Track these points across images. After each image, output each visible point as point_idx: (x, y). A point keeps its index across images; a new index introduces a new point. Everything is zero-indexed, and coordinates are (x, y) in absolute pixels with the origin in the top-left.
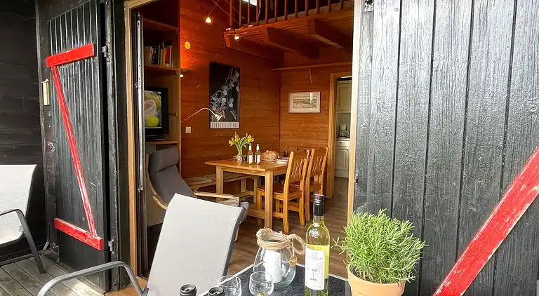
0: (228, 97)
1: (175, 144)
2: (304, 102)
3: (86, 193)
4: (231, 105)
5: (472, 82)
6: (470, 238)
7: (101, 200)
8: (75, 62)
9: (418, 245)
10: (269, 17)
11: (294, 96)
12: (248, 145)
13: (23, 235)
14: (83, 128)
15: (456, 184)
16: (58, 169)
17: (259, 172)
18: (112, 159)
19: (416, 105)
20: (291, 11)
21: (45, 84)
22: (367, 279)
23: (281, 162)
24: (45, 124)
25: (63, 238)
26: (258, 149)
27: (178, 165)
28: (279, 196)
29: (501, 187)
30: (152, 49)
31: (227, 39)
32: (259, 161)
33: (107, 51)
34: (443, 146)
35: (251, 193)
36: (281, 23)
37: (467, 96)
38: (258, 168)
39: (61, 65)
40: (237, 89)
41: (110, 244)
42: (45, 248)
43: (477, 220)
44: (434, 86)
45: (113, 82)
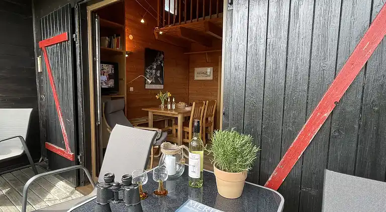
0: (157, 70)
1: (123, 98)
2: (203, 73)
3: (64, 126)
4: (159, 75)
5: (290, 51)
6: (288, 146)
7: (73, 129)
8: (56, 44)
9: (256, 149)
10: (181, 21)
11: (197, 70)
12: (168, 99)
13: (24, 152)
14: (62, 86)
15: (280, 114)
16: (47, 111)
17: (174, 114)
18: (80, 104)
19: (257, 66)
20: (194, 17)
21: (39, 59)
22: (225, 170)
23: (188, 109)
24: (39, 84)
25: (51, 154)
26: (174, 100)
27: (124, 110)
28: (186, 129)
29: (306, 115)
30: (107, 38)
31: (155, 34)
32: (174, 108)
33: (76, 38)
34: (273, 91)
35: (170, 128)
36: (188, 24)
37: (287, 60)
38: (173, 112)
39: (48, 46)
40: (162, 65)
41: (79, 157)
42: (40, 161)
43: (292, 135)
44: (268, 54)
45: (80, 57)
